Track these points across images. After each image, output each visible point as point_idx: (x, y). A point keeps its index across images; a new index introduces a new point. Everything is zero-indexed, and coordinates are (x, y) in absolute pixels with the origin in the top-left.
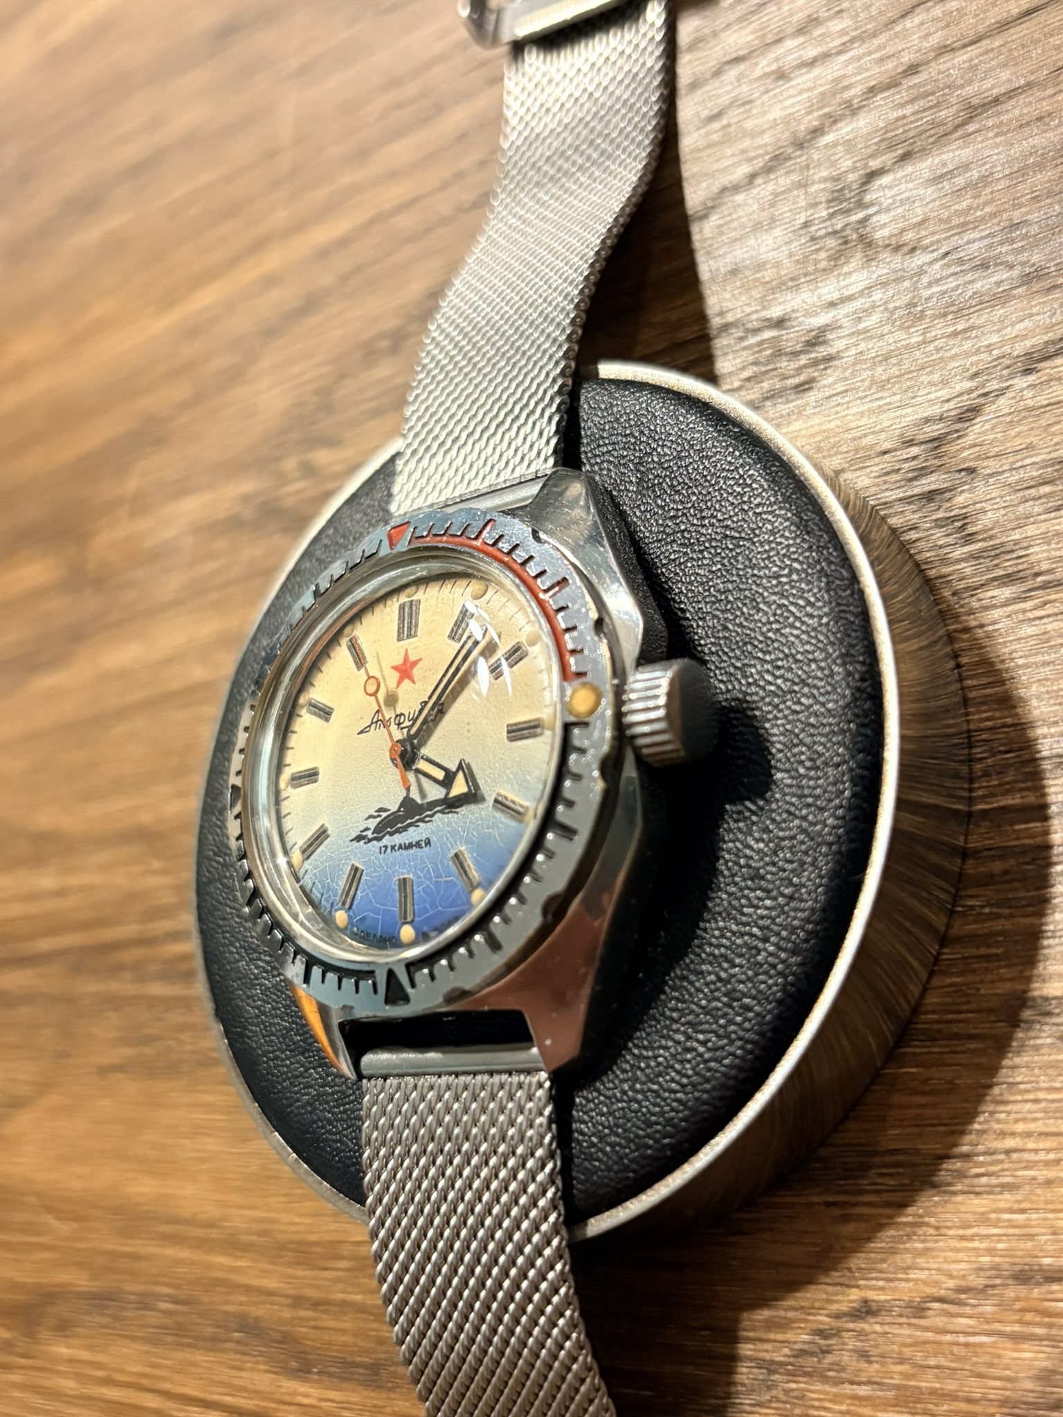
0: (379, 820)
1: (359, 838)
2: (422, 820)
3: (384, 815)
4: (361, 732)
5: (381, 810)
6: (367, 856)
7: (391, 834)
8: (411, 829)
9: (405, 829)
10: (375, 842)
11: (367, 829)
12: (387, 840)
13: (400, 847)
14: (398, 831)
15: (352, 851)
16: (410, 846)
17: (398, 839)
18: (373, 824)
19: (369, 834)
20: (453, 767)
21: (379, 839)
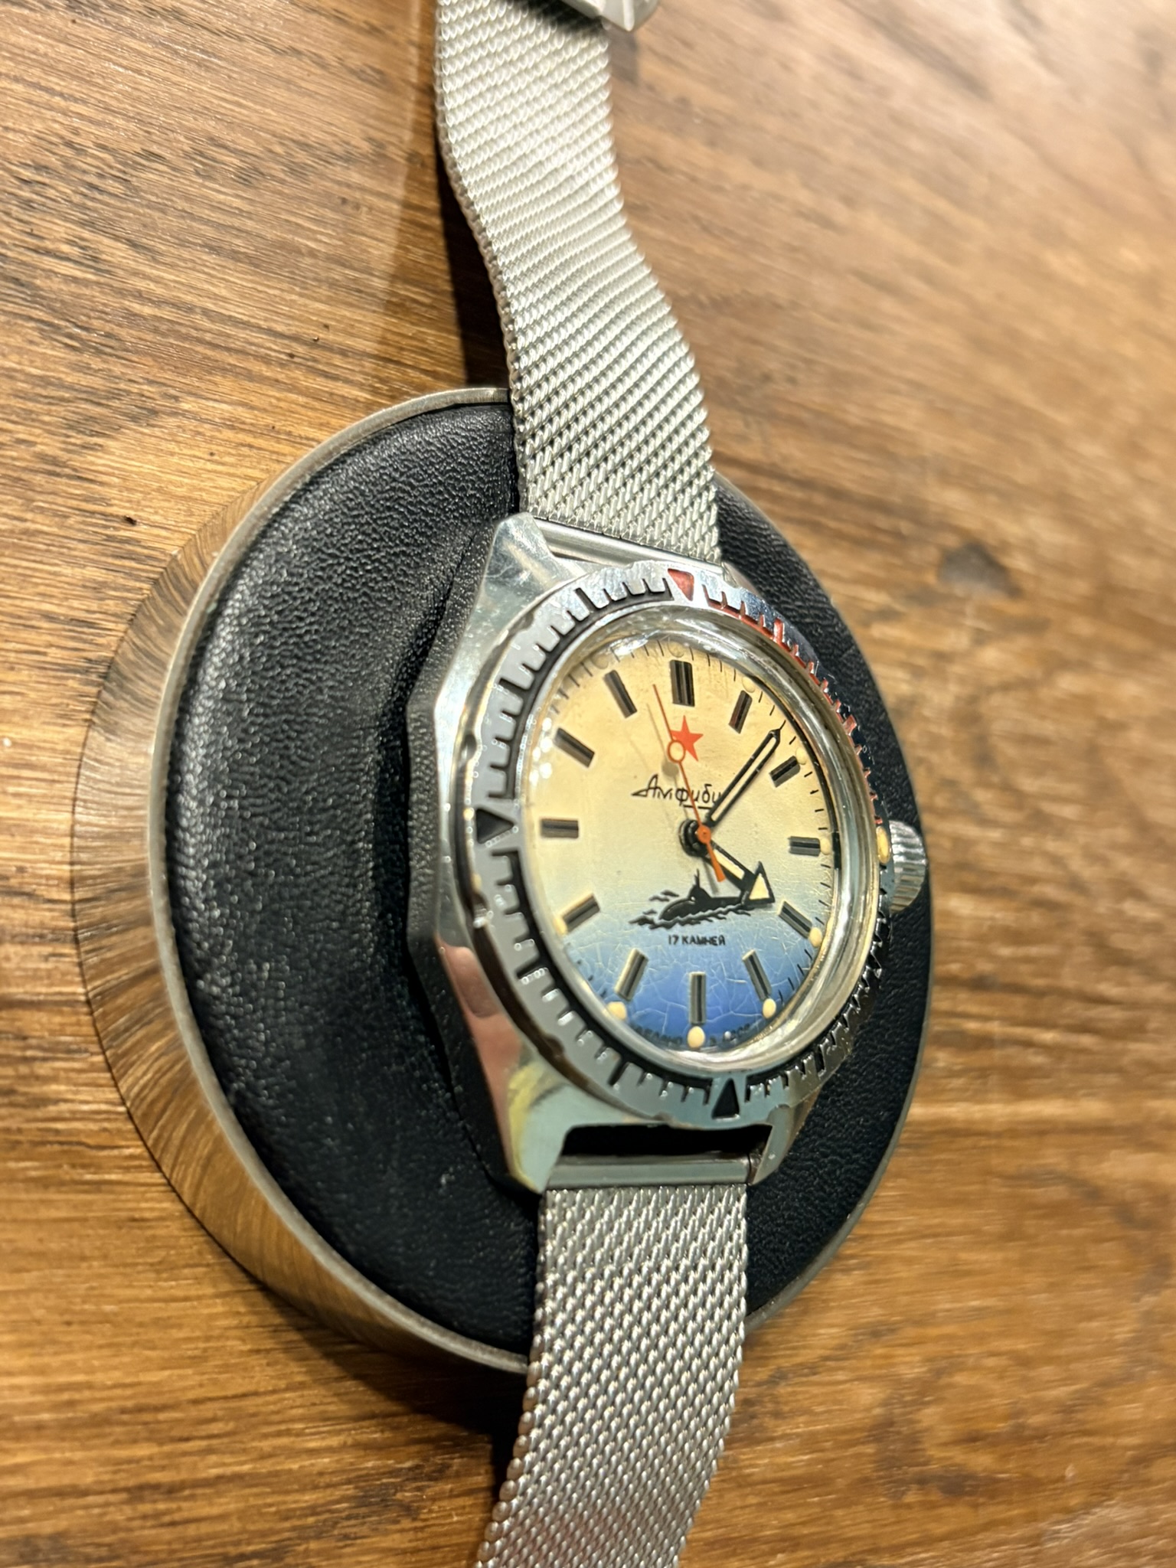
0: (666, 904)
1: (642, 921)
2: (715, 916)
3: (673, 900)
4: (636, 794)
5: (667, 893)
6: (654, 942)
7: (683, 924)
8: (704, 923)
9: (698, 921)
10: (662, 930)
11: (652, 912)
12: (677, 930)
13: (693, 940)
14: (690, 922)
15: (632, 935)
16: (702, 941)
17: (690, 931)
18: (660, 907)
19: (656, 919)
20: (752, 868)
21: (668, 927)
